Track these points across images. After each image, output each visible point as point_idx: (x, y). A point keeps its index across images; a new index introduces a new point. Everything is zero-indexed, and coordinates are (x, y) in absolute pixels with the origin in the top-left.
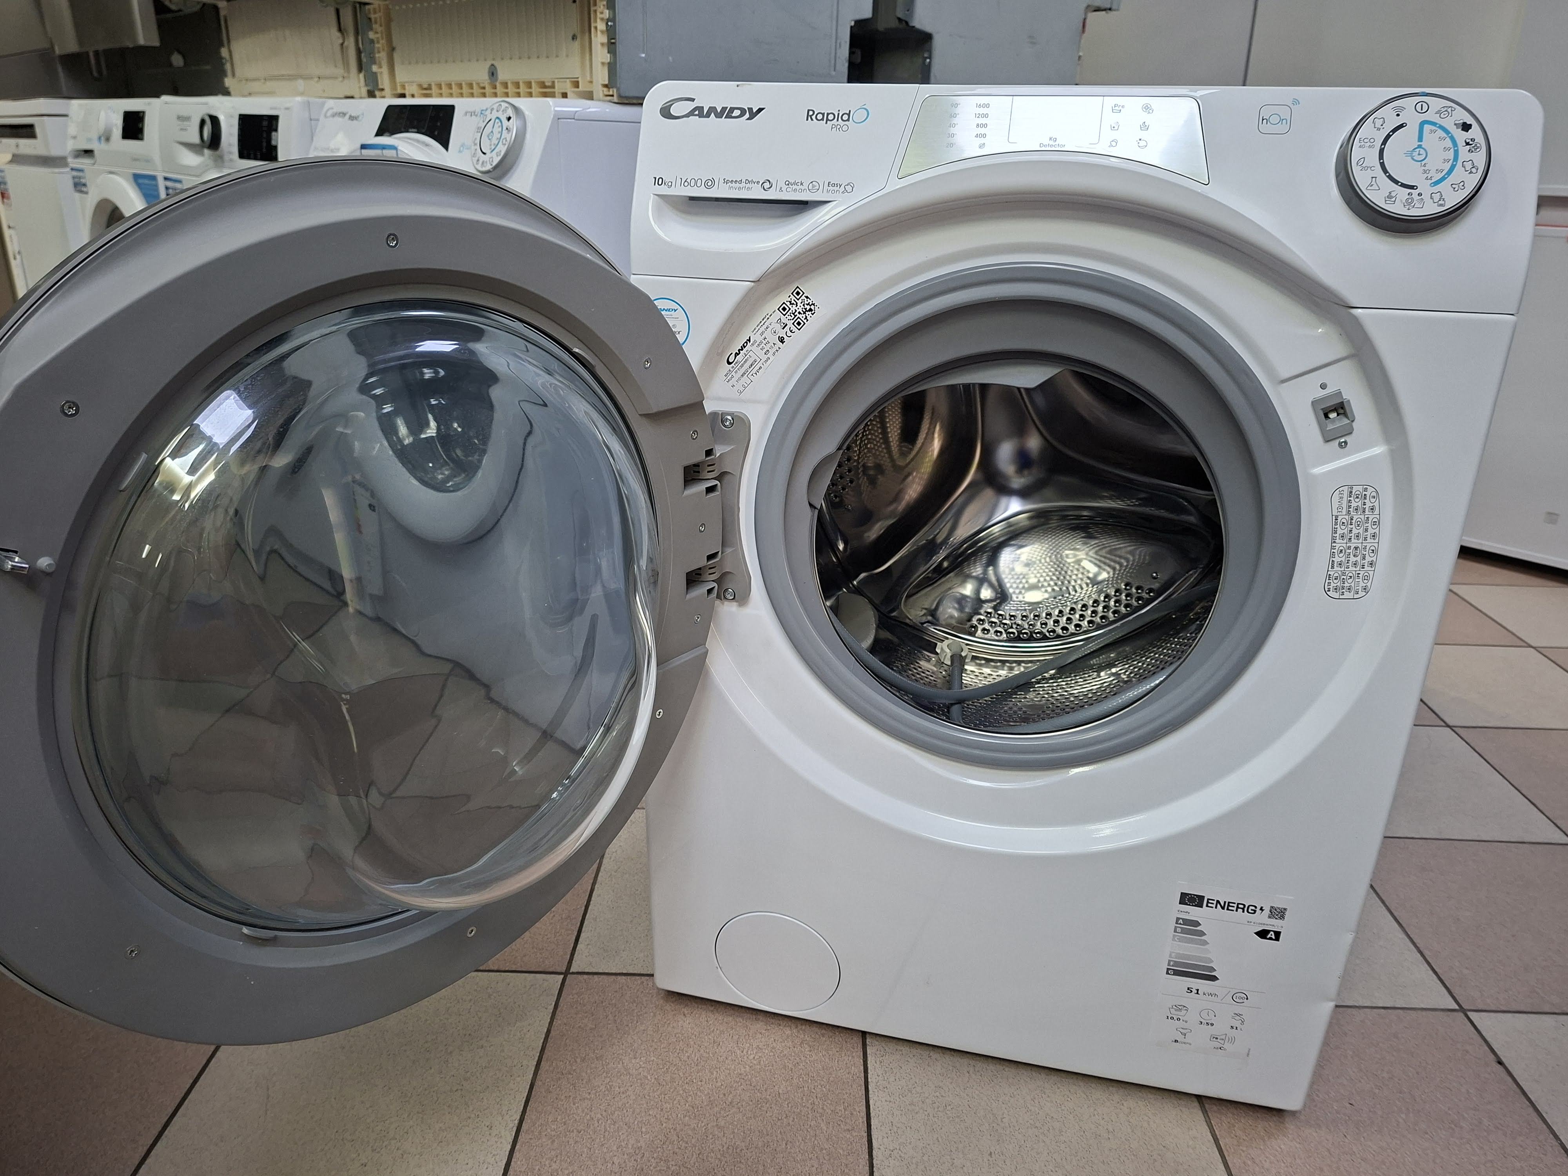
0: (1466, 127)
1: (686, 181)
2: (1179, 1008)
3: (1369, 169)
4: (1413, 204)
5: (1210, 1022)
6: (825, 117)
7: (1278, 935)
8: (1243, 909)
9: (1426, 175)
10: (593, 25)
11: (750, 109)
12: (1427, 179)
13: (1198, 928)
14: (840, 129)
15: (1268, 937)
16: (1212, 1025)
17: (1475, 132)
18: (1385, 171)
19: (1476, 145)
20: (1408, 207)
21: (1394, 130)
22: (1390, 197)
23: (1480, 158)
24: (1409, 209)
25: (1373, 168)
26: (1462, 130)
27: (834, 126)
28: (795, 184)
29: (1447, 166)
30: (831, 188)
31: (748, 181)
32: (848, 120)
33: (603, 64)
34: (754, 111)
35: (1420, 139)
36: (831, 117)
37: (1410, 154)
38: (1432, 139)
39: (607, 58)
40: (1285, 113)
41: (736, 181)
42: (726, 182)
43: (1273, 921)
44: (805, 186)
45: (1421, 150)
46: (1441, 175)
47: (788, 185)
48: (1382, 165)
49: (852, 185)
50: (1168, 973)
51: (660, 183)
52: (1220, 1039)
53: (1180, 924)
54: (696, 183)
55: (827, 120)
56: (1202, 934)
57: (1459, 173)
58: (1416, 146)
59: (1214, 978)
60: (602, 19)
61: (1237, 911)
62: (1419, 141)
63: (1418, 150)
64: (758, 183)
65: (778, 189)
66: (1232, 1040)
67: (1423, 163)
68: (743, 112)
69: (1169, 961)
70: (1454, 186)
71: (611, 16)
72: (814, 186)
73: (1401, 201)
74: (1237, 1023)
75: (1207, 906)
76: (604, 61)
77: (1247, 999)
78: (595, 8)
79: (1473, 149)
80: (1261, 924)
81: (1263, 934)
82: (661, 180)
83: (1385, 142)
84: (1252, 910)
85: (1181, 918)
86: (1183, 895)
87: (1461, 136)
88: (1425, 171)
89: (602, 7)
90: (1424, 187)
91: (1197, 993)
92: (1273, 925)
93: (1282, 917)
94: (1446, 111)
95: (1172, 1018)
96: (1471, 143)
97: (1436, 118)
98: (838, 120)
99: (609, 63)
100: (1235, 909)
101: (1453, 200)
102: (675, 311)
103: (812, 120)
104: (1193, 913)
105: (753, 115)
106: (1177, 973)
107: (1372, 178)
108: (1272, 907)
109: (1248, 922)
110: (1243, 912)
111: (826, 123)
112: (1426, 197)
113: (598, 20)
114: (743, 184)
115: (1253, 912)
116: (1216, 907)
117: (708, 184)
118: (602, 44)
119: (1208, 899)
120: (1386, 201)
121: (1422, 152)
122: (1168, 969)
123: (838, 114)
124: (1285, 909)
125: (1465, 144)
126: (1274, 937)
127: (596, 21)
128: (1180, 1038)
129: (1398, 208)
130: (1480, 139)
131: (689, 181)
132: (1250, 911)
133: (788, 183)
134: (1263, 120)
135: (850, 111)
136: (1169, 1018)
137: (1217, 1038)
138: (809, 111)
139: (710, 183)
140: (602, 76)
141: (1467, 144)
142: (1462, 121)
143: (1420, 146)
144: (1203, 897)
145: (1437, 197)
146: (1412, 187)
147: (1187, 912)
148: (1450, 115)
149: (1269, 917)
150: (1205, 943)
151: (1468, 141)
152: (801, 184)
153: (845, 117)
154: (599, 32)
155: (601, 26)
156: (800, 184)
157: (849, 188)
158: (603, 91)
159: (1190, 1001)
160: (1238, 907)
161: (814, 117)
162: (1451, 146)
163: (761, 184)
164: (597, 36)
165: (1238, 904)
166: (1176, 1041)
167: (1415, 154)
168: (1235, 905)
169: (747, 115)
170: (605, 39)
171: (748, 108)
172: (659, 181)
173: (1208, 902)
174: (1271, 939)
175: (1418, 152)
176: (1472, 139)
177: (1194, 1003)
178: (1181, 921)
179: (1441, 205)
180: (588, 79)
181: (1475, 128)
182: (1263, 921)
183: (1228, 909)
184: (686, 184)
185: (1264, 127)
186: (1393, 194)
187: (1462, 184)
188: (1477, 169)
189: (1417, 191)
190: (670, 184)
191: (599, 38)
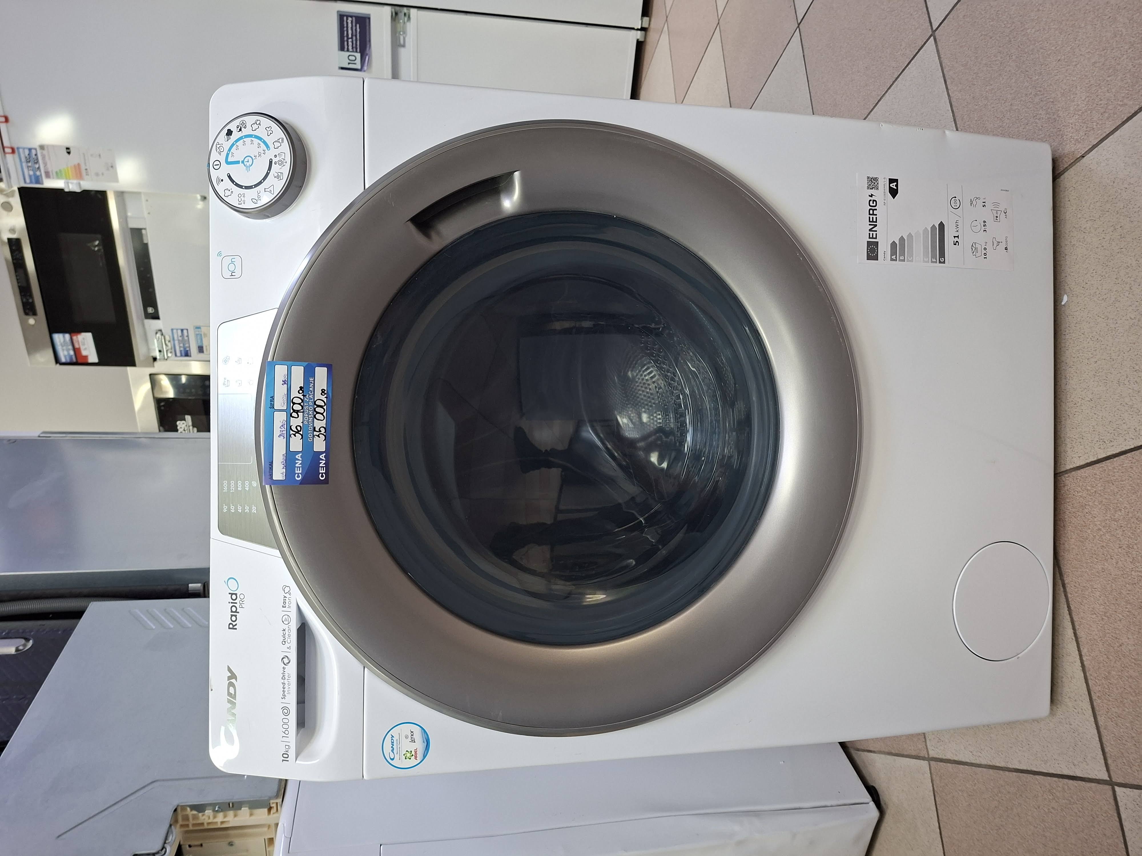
0: (229, 133)
1: (285, 733)
2: (974, 248)
3: (259, 195)
4: (283, 160)
5: (983, 224)
6: (234, 613)
7: (891, 181)
8: (873, 210)
9: (262, 154)
10: (219, 826)
11: (229, 678)
12: (264, 153)
13: (898, 243)
14: (243, 600)
15: (896, 188)
16: (985, 222)
17: (233, 127)
18: (260, 183)
19: (241, 124)
20: (284, 164)
21: (232, 181)
22: (278, 177)
23: (250, 120)
24: (286, 162)
25: (259, 192)
26: (231, 135)
27: (241, 606)
28: (284, 636)
29: (256, 141)
30: (287, 605)
31: (283, 678)
32: (236, 594)
33: (251, 815)
34: (230, 675)
35: (238, 162)
36: (234, 609)
37: (248, 168)
38: (237, 155)
39: (245, 810)
40: (227, 260)
41: (284, 688)
42: (284, 697)
43: (881, 186)
44: (286, 627)
45: (245, 161)
46: (262, 145)
47: (285, 642)
48: (256, 185)
49: (284, 587)
50: (944, 262)
51: (287, 756)
52: (997, 214)
53: (896, 257)
54: (285, 724)
55: (236, 612)
56: (902, 239)
57: (261, 132)
58: (243, 164)
59: (942, 225)
60: (215, 817)
61: (876, 215)
62: (239, 163)
63: (245, 163)
64: (284, 668)
65: (288, 650)
66: (996, 204)
67: (254, 158)
68: (231, 684)
69: (932, 262)
70: (269, 134)
71: (211, 808)
72: (286, 620)
73: (281, 168)
74: (980, 203)
75: (876, 238)
76: (248, 814)
77: (955, 197)
78: (205, 824)
79: (244, 125)
80: (885, 195)
81: (894, 192)
82: (284, 756)
83: (241, 187)
84: (873, 203)
85: (891, 257)
86: (869, 258)
87: (236, 135)
88: (260, 156)
89: (204, 817)
90: (270, 154)
91: (958, 237)
92: (884, 185)
93: (876, 179)
94: (219, 148)
95: (985, 254)
96: (240, 128)
97: (224, 154)
98: (236, 603)
99: (250, 808)
100: (874, 217)
101: (278, 133)
102: (393, 737)
103: (236, 625)
104: (884, 249)
105: (233, 676)
106: (942, 254)
107: (265, 191)
108: (868, 188)
109: (885, 205)
110: (876, 210)
111: (238, 612)
112: (277, 152)
113: (215, 820)
114: (286, 681)
115: (875, 202)
116: (876, 231)
117: (286, 712)
118: (235, 816)
119: (870, 238)
120: (281, 179)
121: (246, 160)
122: (940, 262)
123: (232, 603)
124: (868, 178)
125: (241, 132)
126: (895, 183)
127: (216, 823)
128: (1003, 246)
129: (286, 170)
130: (237, 122)
131: (284, 730)
132: (874, 204)
133: (284, 642)
134: (232, 275)
135: (230, 593)
136: (985, 257)
137: (997, 217)
138: (229, 628)
139: (285, 711)
140: (261, 815)
141: (240, 130)
142: (226, 137)
143: (243, 162)
144: (868, 242)
145: (277, 144)
146: (271, 163)
147: (885, 254)
148: (221, 145)
149: (877, 189)
150: (910, 236)
151: (238, 130)
152: (284, 630)
153: (234, 597)
154: (225, 820)
155: (220, 817)
156: (284, 632)
157: (287, 589)
158: (274, 813)
159: (966, 240)
160: (873, 214)
161: (234, 623)
162: (242, 140)
163: (285, 666)
164: (228, 822)
165: (870, 214)
166: (1006, 249)
167: (248, 164)
168: (871, 216)
169: (233, 681)
170: (231, 813)
171: (228, 680)
172: (285, 757)
173: (873, 238)
174: (897, 186)
175: (247, 163)
176: (238, 128)
177: (967, 238)
178: (894, 257)
179: (283, 140)
180: (266, 829)
181: (231, 127)
182: (882, 193)
183: (876, 222)
184: (287, 733)
185: (237, 274)
186: (276, 175)
187: (267, 129)
188: (258, 120)
189: (273, 158)
190: (287, 747)
191: (231, 819)
